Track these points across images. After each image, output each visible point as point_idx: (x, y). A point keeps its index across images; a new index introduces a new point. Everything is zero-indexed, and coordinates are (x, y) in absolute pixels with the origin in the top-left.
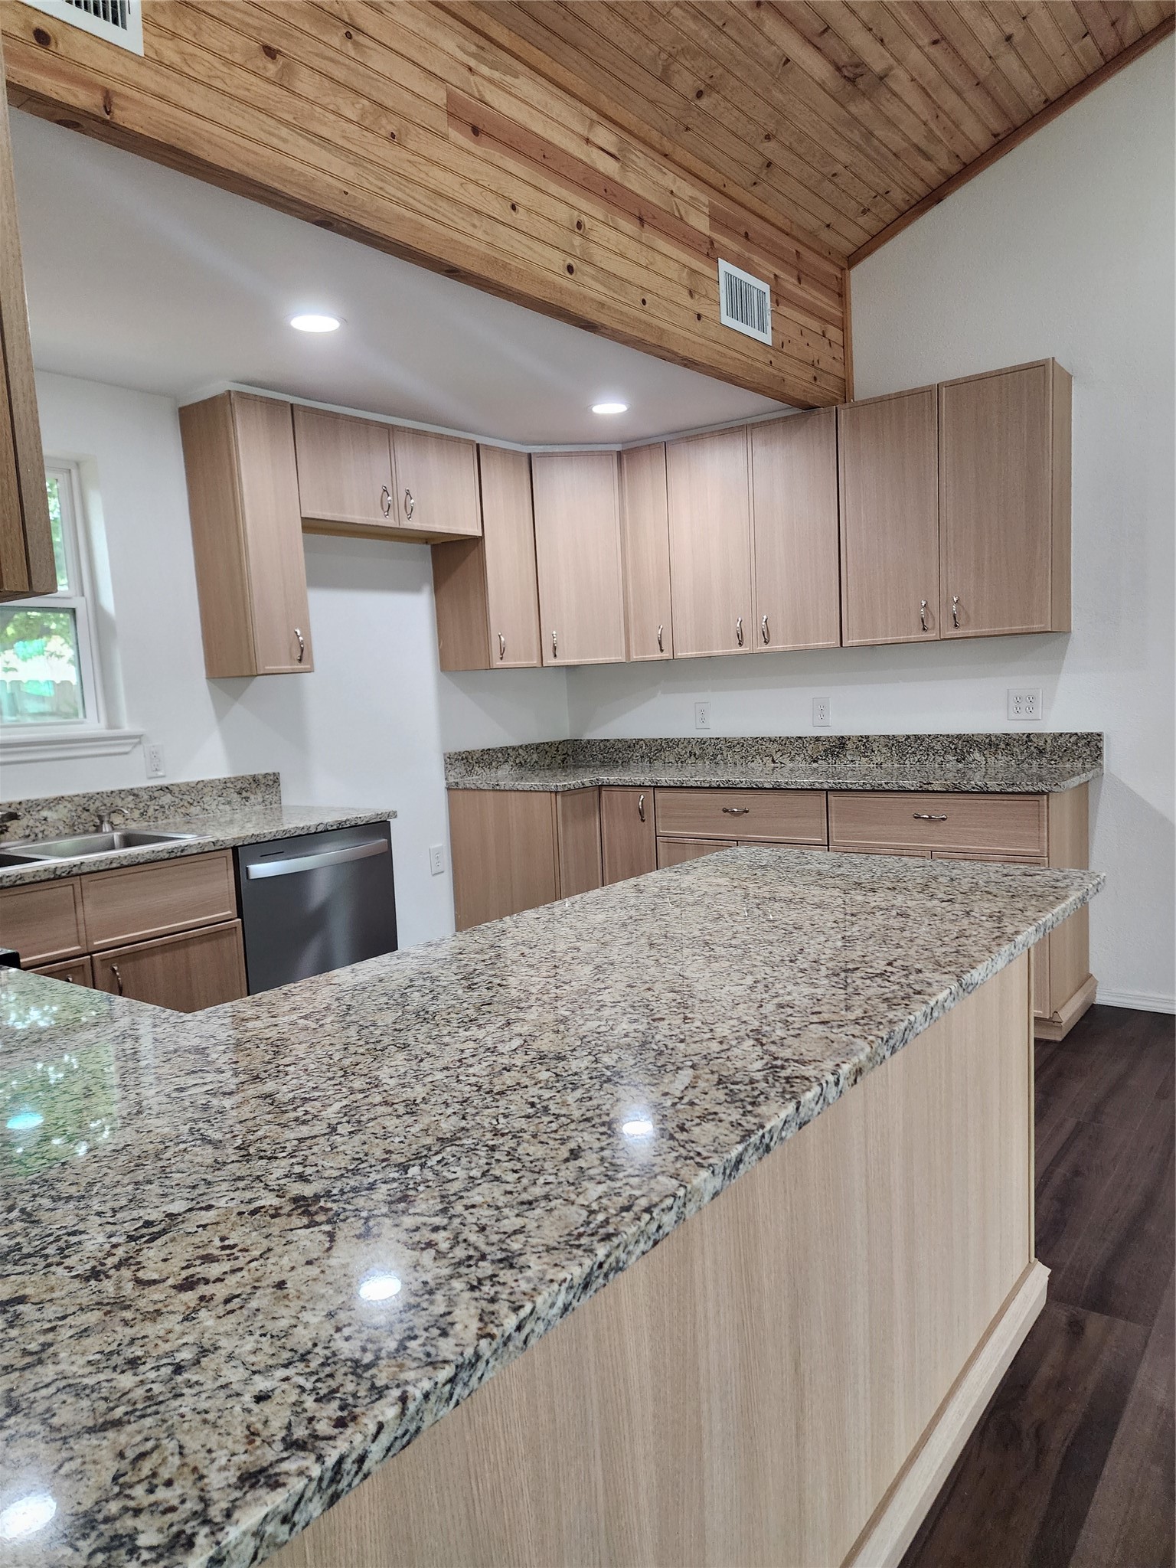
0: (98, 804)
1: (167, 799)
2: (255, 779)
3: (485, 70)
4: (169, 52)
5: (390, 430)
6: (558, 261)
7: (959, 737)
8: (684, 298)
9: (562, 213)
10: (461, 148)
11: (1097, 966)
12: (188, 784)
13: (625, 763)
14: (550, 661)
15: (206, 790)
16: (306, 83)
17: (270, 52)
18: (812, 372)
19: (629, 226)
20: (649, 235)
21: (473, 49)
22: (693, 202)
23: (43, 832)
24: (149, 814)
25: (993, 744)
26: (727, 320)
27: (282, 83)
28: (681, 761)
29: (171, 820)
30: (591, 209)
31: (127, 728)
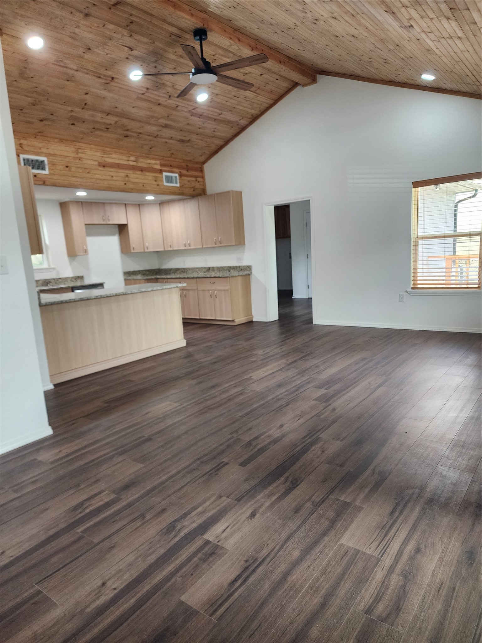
3: (105, 156)
4: (52, 172)
5: (104, 203)
6: (122, 183)
7: (229, 267)
8: (154, 183)
9: (123, 175)
10: (101, 170)
11: (254, 313)
13: (169, 274)
14: (146, 250)
16: (73, 169)
17: (67, 167)
18: (193, 189)
19: (139, 173)
20: (144, 173)
21: (103, 153)
22: (156, 164)
25: (235, 268)
26: (166, 184)
27: (70, 170)
28: (180, 273)
30: (129, 172)
31: (52, 266)
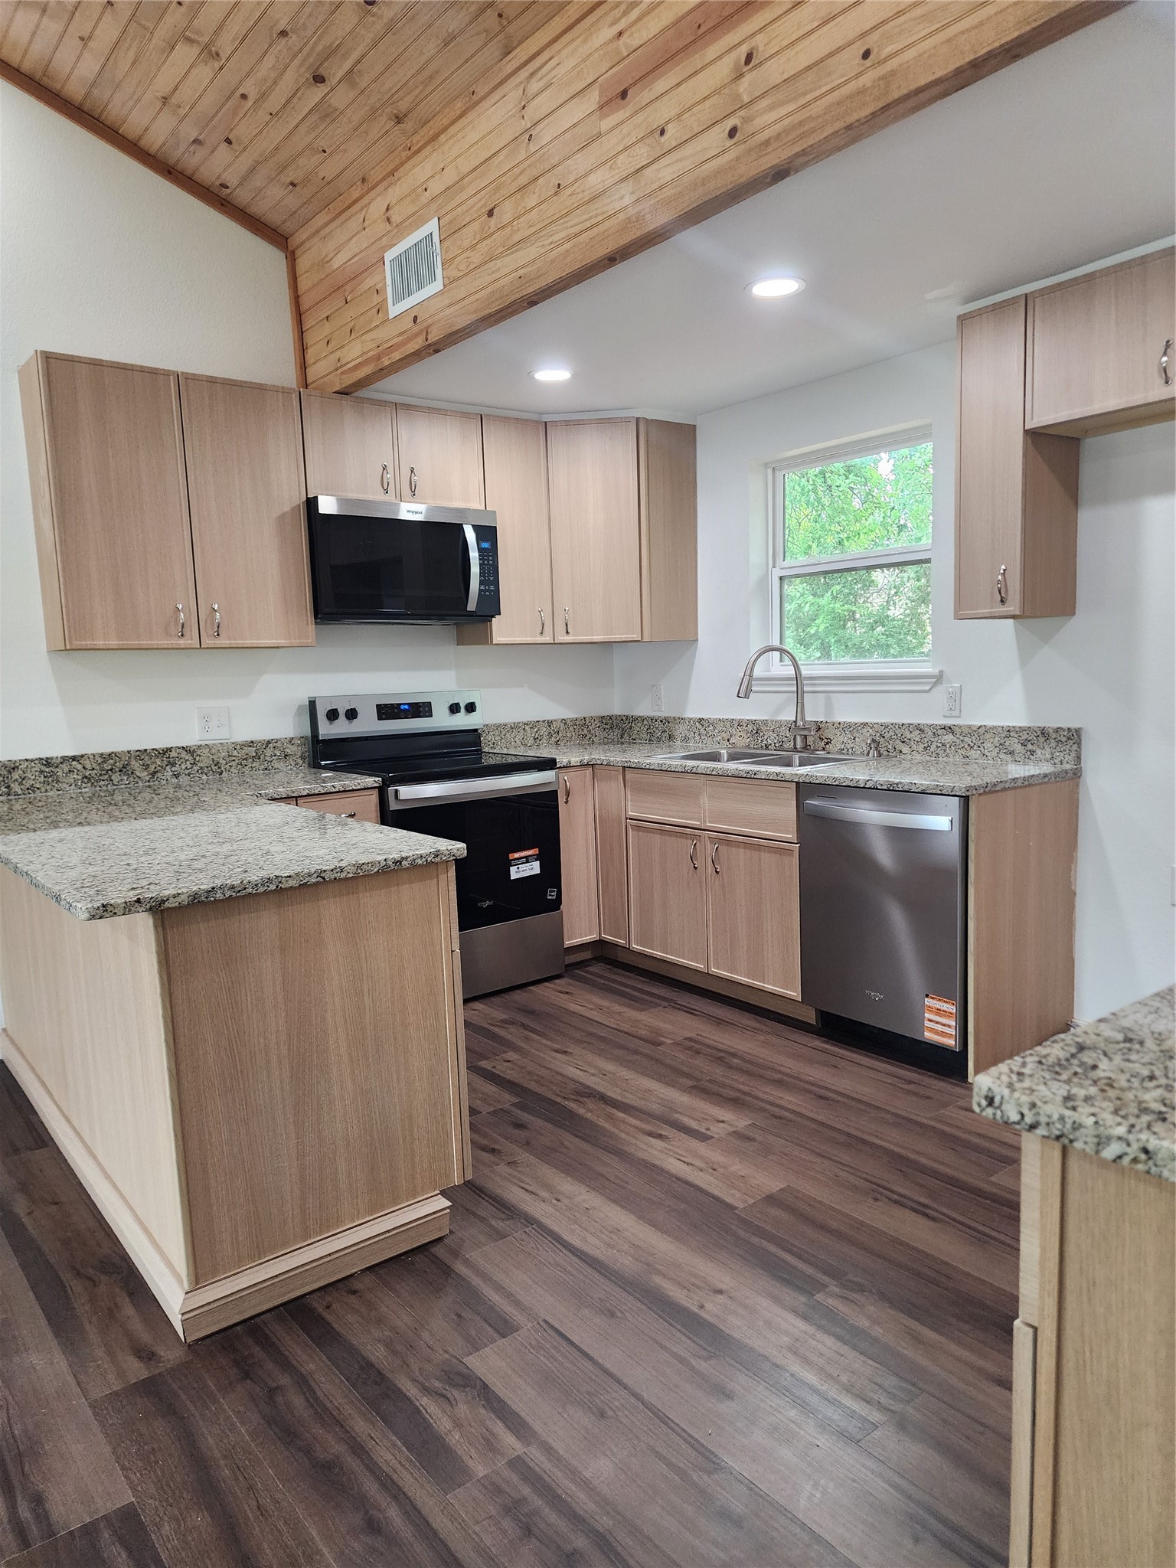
0: (891, 733)
1: (948, 738)
2: (1044, 733)
12: (970, 727)
15: (987, 736)
23: (852, 748)
24: (932, 750)
29: (951, 760)
